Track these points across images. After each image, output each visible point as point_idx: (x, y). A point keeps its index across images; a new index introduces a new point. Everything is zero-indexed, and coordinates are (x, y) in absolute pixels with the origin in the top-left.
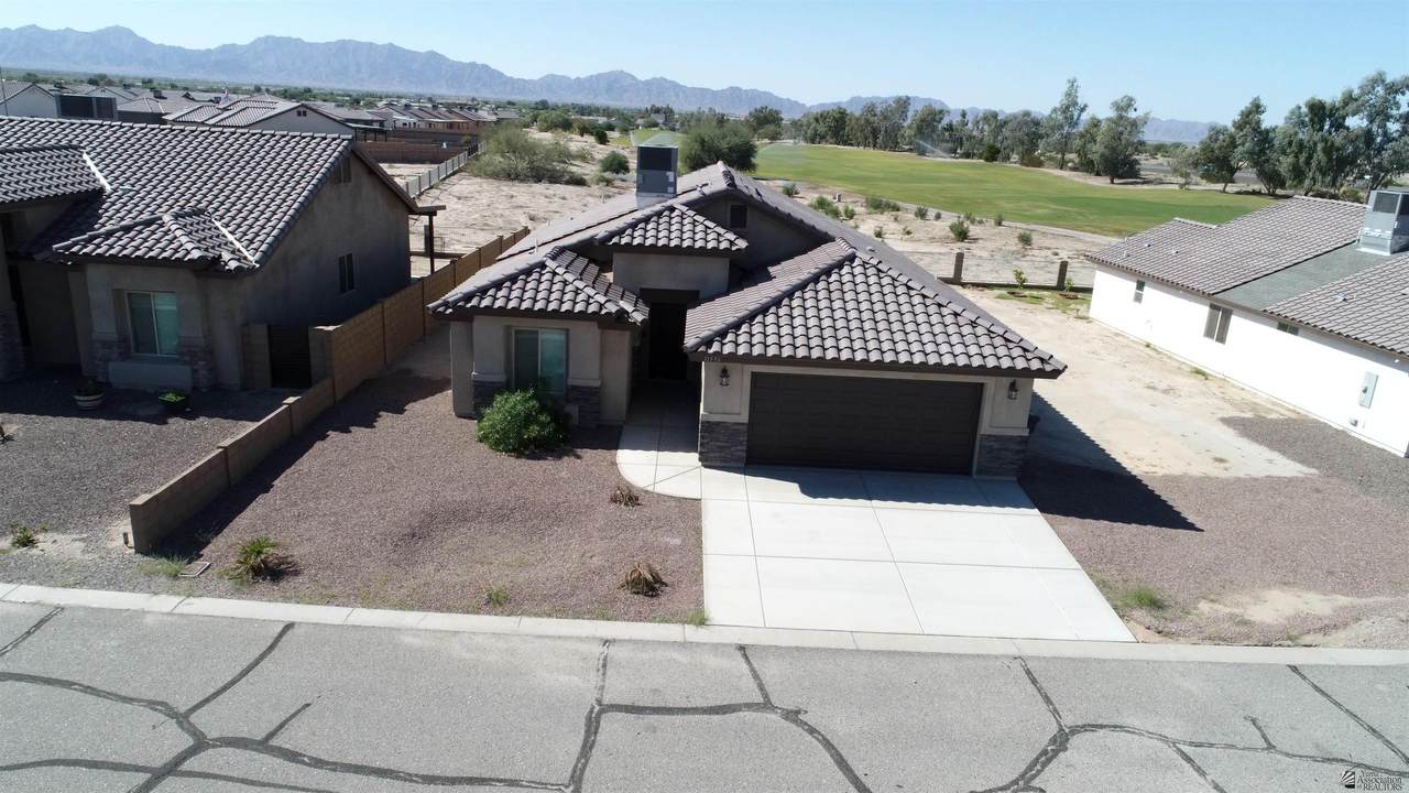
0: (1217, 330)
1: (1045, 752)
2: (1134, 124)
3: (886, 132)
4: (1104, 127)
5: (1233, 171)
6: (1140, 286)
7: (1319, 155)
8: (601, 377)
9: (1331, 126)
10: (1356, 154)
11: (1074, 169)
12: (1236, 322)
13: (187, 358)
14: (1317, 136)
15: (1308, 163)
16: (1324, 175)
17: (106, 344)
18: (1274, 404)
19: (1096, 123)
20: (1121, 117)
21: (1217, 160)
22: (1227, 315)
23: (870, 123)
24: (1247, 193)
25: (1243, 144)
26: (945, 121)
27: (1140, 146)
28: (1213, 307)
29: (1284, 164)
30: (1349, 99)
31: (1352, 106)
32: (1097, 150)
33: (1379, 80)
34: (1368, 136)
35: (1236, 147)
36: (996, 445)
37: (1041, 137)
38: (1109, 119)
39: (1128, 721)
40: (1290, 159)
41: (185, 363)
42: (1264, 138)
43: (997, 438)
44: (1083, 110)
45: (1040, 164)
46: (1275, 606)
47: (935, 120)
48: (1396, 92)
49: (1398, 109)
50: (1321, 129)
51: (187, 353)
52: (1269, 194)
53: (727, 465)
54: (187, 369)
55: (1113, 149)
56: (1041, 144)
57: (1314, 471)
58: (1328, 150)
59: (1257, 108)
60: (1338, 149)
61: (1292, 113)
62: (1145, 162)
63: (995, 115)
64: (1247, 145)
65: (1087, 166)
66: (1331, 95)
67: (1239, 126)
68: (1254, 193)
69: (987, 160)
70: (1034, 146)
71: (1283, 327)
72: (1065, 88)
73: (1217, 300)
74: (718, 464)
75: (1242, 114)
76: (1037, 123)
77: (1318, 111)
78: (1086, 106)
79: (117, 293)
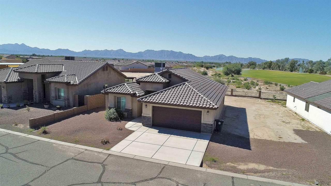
0: (307, 109)
1: (146, 180)
3: (282, 66)
6: (294, 98)
8: (132, 107)
12: (310, 106)
13: (64, 100)
18: (317, 128)
23: (278, 64)
28: (306, 102)
43: (206, 124)
47: (295, 63)
57: (306, 142)
63: (312, 62)
69: (309, 73)
71: (318, 107)
76: (324, 63)
79: (56, 88)
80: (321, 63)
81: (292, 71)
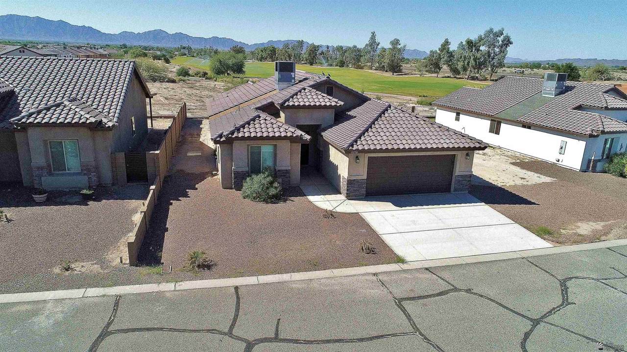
0: (495, 129)
1: (562, 290)
2: (399, 50)
3: (294, 55)
4: (387, 52)
5: (440, 69)
6: (458, 114)
7: (472, 62)
8: (291, 165)
9: (475, 50)
10: (485, 61)
11: (376, 70)
12: (503, 126)
13: (85, 172)
14: (471, 54)
15: (468, 65)
16: (474, 69)
17: (40, 168)
19: (384, 50)
20: (394, 48)
21: (433, 64)
22: (499, 123)
23: (287, 52)
24: (446, 77)
25: (444, 58)
26: (320, 51)
27: (402, 60)
28: (492, 120)
29: (460, 66)
30: (480, 39)
31: (482, 43)
32: (386, 61)
33: (491, 31)
34: (489, 54)
35: (441, 59)
36: (461, 179)
37: (361, 56)
38: (389, 49)
39: (578, 275)
40: (462, 63)
41: (85, 174)
42: (451, 55)
43: (462, 176)
44: (378, 45)
45: (362, 68)
46: (585, 228)
47: (316, 50)
48: (497, 36)
49: (499, 43)
50: (472, 51)
51: (85, 170)
52: (454, 77)
53: (358, 197)
54: (86, 177)
55: (393, 61)
56: (362, 59)
57: (555, 179)
58: (475, 60)
59: (447, 43)
60: (479, 59)
61: (460, 45)
62: (405, 67)
63: (341, 47)
64: (445, 58)
65: (382, 68)
66: (474, 37)
67: (442, 50)
68: (448, 77)
69: (340, 67)
70: (359, 61)
71: (524, 126)
72: (370, 35)
73: (495, 118)
74: (354, 198)
75: (442, 45)
76: (359, 50)
77: (470, 43)
78: (379, 43)
79: (45, 142)
80: (355, 50)
81: (311, 64)
